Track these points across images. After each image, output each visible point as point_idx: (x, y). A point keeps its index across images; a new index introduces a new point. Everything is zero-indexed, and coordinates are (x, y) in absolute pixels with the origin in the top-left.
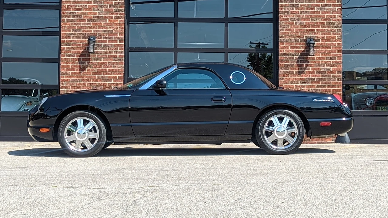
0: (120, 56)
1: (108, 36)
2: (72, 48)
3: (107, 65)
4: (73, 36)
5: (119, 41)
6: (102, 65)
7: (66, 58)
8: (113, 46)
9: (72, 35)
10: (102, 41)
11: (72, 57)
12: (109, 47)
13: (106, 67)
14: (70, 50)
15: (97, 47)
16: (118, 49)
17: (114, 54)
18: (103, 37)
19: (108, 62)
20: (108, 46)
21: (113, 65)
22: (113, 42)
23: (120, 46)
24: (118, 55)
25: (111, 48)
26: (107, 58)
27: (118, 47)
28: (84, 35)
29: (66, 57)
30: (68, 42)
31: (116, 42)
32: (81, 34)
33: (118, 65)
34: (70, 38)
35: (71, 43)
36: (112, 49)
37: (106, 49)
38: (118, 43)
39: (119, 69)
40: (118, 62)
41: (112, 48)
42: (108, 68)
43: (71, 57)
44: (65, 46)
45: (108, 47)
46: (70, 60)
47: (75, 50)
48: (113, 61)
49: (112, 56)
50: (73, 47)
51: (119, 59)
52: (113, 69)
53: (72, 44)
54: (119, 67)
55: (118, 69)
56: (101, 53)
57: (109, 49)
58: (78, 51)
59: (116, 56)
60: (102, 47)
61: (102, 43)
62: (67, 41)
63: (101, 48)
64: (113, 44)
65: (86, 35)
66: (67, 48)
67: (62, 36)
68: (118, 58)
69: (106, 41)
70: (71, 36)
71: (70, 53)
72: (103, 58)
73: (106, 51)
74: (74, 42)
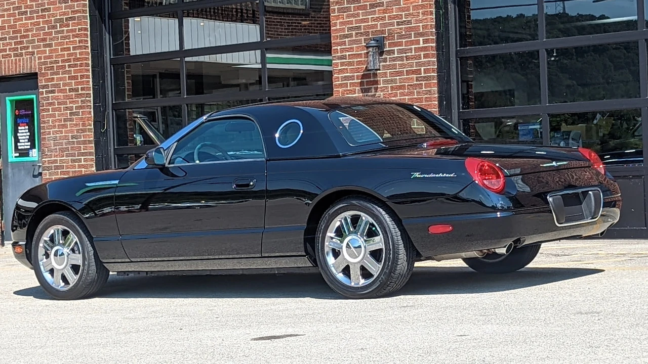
0: (426, 71)
1: (404, 33)
2: (350, 64)
3: (406, 91)
4: (349, 39)
5: (423, 39)
6: (398, 92)
7: (341, 84)
8: (413, 52)
9: (348, 38)
10: (395, 44)
11: (350, 80)
12: (407, 54)
13: (405, 95)
14: (347, 67)
15: (388, 57)
16: (422, 56)
17: (415, 68)
18: (396, 35)
19: (407, 84)
20: (406, 53)
21: (416, 89)
22: (412, 43)
23: (425, 51)
24: (422, 68)
25: (410, 57)
26: (405, 77)
27: (422, 53)
28: (366, 36)
29: (342, 81)
30: (343, 52)
31: (418, 42)
32: (361, 33)
33: (424, 89)
34: (344, 43)
35: (347, 54)
36: (412, 58)
37: (401, 59)
38: (421, 45)
39: (426, 96)
40: (423, 82)
41: (412, 55)
42: (407, 97)
43: (348, 80)
44: (338, 61)
45: (405, 55)
46: (347, 87)
47: (354, 67)
48: (415, 83)
49: (413, 72)
50: (350, 62)
51: (424, 77)
52: (415, 98)
53: (349, 55)
54: (424, 92)
55: (424, 97)
56: (395, 69)
57: (407, 58)
58: (359, 68)
59: (418, 72)
60: (396, 55)
61: (396, 48)
62: (342, 50)
63: (394, 57)
64: (413, 47)
65: (369, 35)
66: (342, 64)
67: (332, 42)
68: (423, 75)
69: (400, 44)
70: (347, 40)
71: (347, 73)
72: (398, 78)
73: (403, 64)
74: (351, 51)
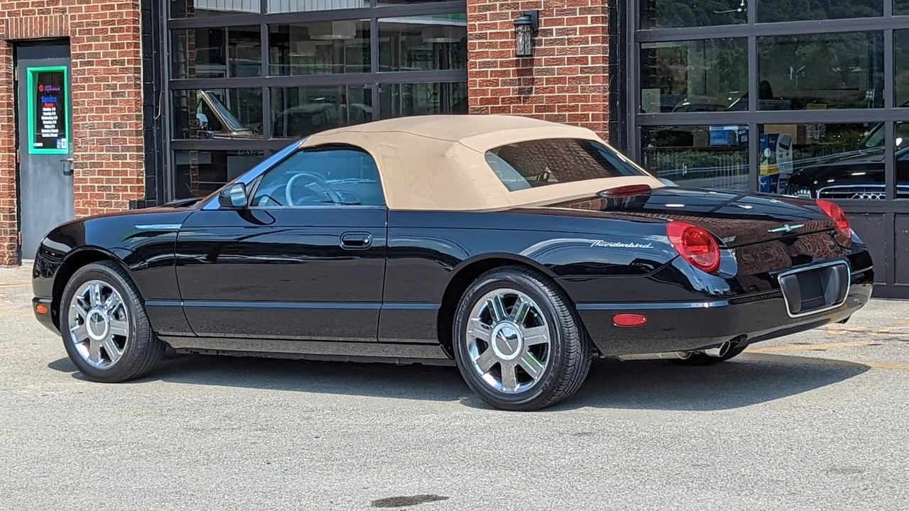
0: (594, 60)
1: (566, 7)
2: (491, 45)
3: (567, 85)
4: (491, 12)
5: (592, 17)
6: (556, 86)
7: (478, 72)
8: (578, 33)
9: (490, 10)
10: (554, 22)
11: (492, 67)
12: (570, 36)
13: (564, 91)
14: (487, 50)
15: (544, 38)
16: (590, 39)
17: (580, 55)
18: (555, 9)
19: (567, 77)
20: (567, 35)
21: (580, 84)
22: (577, 21)
23: (593, 33)
24: (590, 56)
25: (574, 40)
26: (566, 66)
27: (590, 36)
28: (515, 9)
29: (479, 68)
30: (482, 30)
31: (584, 21)
32: (508, 5)
33: (591, 84)
34: (485, 18)
35: (489, 31)
36: (577, 42)
37: (562, 42)
38: (589, 25)
39: (593, 94)
40: (591, 75)
41: (576, 38)
42: (567, 94)
43: (489, 68)
44: (475, 41)
45: (566, 37)
46: (487, 77)
47: (497, 50)
48: (579, 75)
49: (577, 61)
50: (492, 42)
51: (592, 68)
52: (579, 96)
53: (490, 33)
54: (591, 88)
55: (591, 94)
56: (552, 55)
57: (570, 42)
58: (503, 52)
59: (583, 60)
60: (554, 37)
61: (554, 28)
62: (482, 27)
63: (551, 40)
64: (578, 26)
65: (518, 8)
66: (481, 45)
67: (469, 14)
68: (590, 65)
69: (560, 22)
70: (488, 13)
71: (488, 57)
72: (556, 67)
73: (563, 49)
74: (493, 29)
